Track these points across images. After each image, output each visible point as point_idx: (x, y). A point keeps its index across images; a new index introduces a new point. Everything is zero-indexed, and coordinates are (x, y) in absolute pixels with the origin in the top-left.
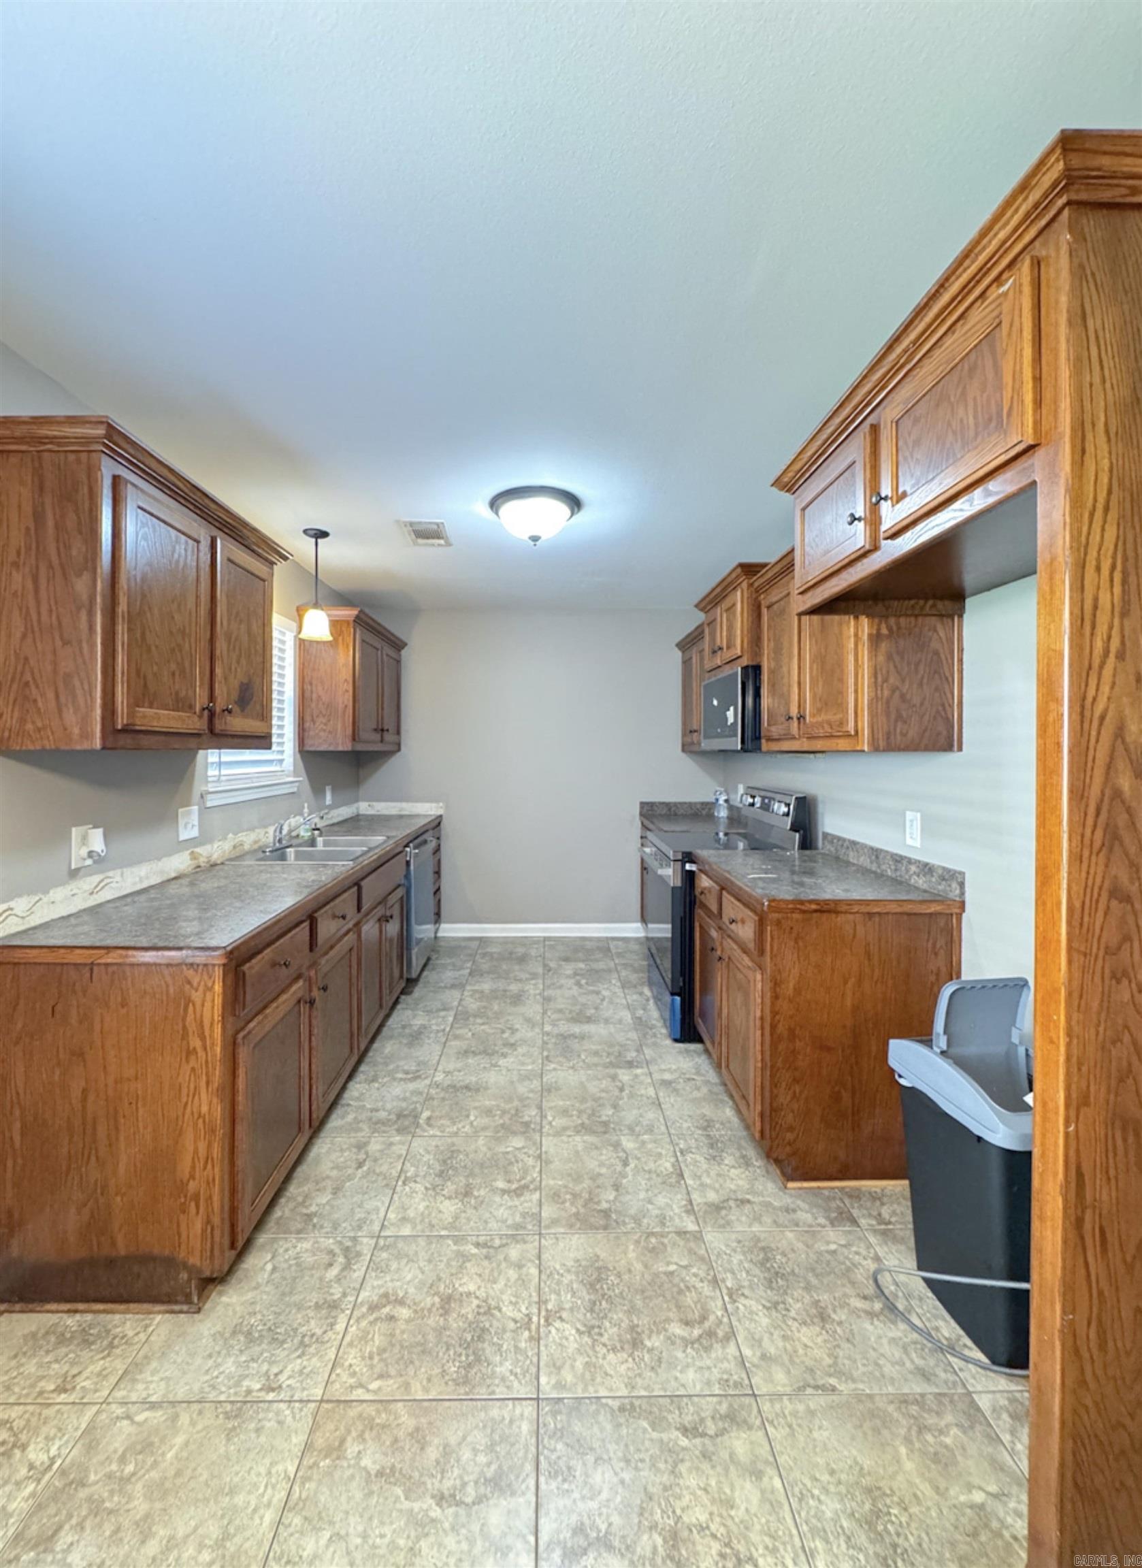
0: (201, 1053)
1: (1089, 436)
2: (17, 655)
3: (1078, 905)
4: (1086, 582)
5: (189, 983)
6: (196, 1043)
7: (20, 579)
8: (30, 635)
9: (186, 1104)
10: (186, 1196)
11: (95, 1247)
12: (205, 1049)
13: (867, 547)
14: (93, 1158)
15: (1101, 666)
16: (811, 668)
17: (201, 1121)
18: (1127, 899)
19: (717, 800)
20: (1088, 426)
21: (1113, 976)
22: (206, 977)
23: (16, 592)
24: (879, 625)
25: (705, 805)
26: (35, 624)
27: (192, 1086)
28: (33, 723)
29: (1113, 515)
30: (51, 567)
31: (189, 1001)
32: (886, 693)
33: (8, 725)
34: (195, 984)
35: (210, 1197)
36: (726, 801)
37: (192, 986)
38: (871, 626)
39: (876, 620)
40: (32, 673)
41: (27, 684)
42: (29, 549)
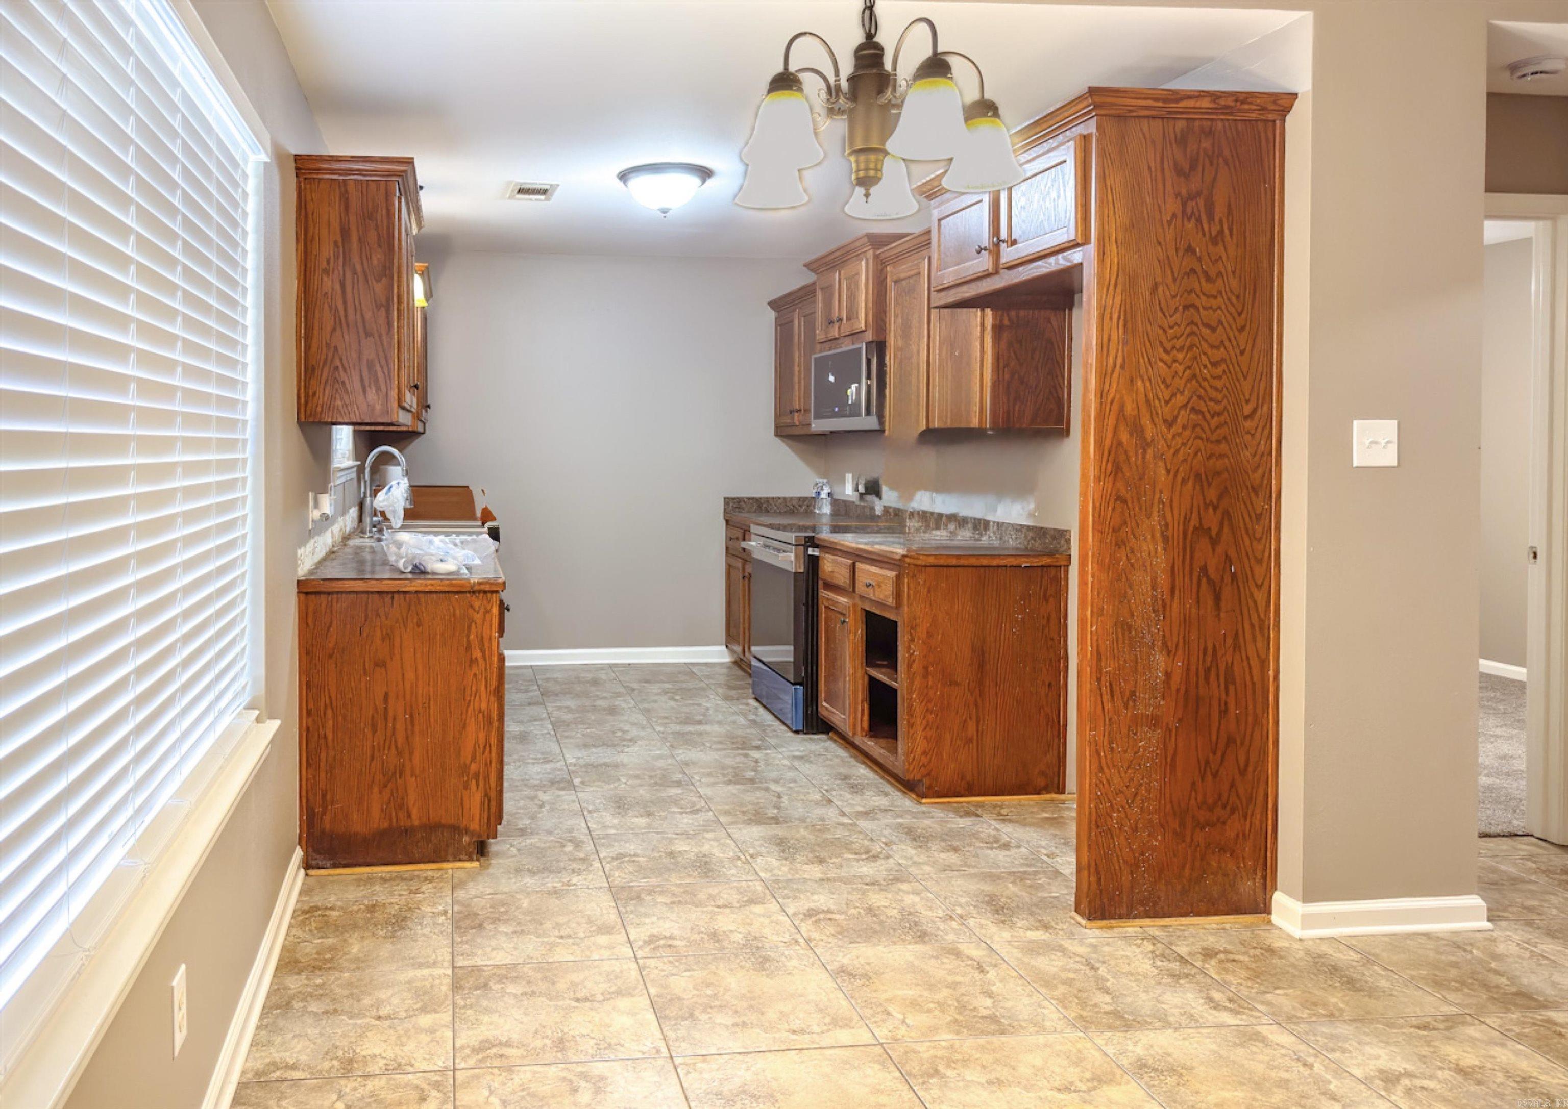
0: (481, 661)
1: (1107, 245)
2: (328, 345)
3: (1098, 505)
4: (1105, 328)
5: (472, 607)
6: (477, 654)
7: (330, 283)
8: (338, 329)
9: (470, 701)
10: (468, 776)
11: (394, 820)
12: (485, 660)
13: (990, 270)
14: (393, 747)
15: (1112, 374)
16: (940, 350)
17: (480, 715)
18: (1125, 502)
19: (819, 494)
20: (1107, 239)
21: (1117, 544)
22: (485, 602)
23: (326, 293)
24: (1002, 316)
25: (802, 500)
26: (343, 319)
27: (474, 689)
28: (342, 399)
29: (1119, 290)
30: (355, 273)
31: (471, 621)
32: (1007, 377)
33: (320, 402)
34: (477, 608)
35: (488, 776)
36: (829, 494)
37: (474, 610)
38: (994, 318)
39: (1000, 313)
40: (341, 360)
41: (336, 368)
42: (337, 257)
